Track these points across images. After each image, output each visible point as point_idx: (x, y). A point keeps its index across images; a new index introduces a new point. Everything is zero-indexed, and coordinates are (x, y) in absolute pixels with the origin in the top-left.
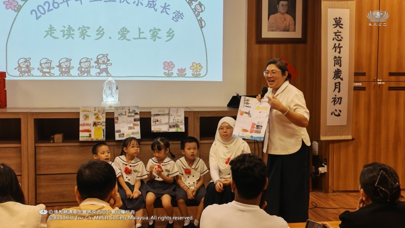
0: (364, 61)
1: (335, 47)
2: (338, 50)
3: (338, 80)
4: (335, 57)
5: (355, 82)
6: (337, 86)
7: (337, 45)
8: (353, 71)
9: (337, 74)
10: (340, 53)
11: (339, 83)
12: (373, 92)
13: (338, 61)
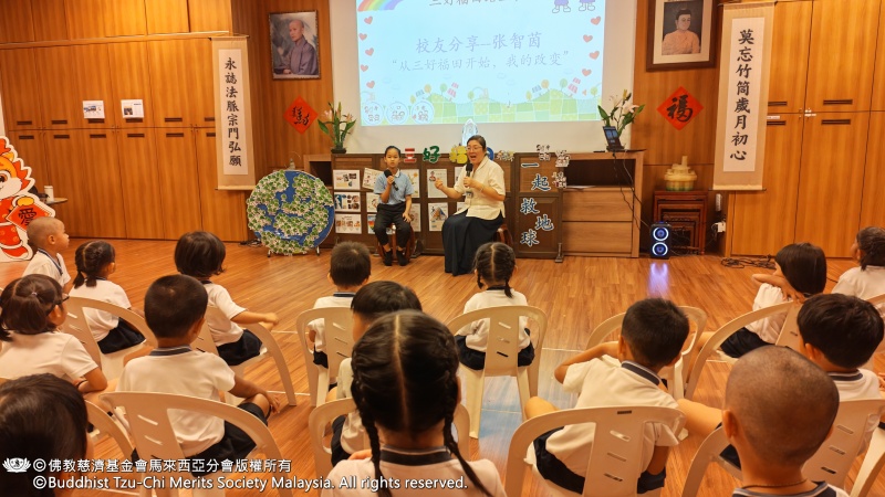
0: (786, 86)
1: (740, 69)
2: (744, 73)
3: (744, 112)
4: (740, 83)
5: (769, 114)
6: (742, 121)
7: (743, 67)
8: (766, 100)
9: (742, 105)
10: (747, 76)
11: (745, 117)
12: (797, 128)
13: (744, 88)
